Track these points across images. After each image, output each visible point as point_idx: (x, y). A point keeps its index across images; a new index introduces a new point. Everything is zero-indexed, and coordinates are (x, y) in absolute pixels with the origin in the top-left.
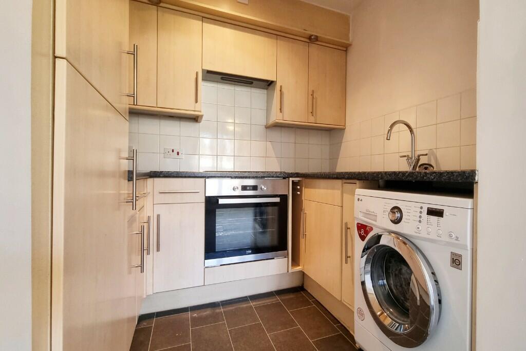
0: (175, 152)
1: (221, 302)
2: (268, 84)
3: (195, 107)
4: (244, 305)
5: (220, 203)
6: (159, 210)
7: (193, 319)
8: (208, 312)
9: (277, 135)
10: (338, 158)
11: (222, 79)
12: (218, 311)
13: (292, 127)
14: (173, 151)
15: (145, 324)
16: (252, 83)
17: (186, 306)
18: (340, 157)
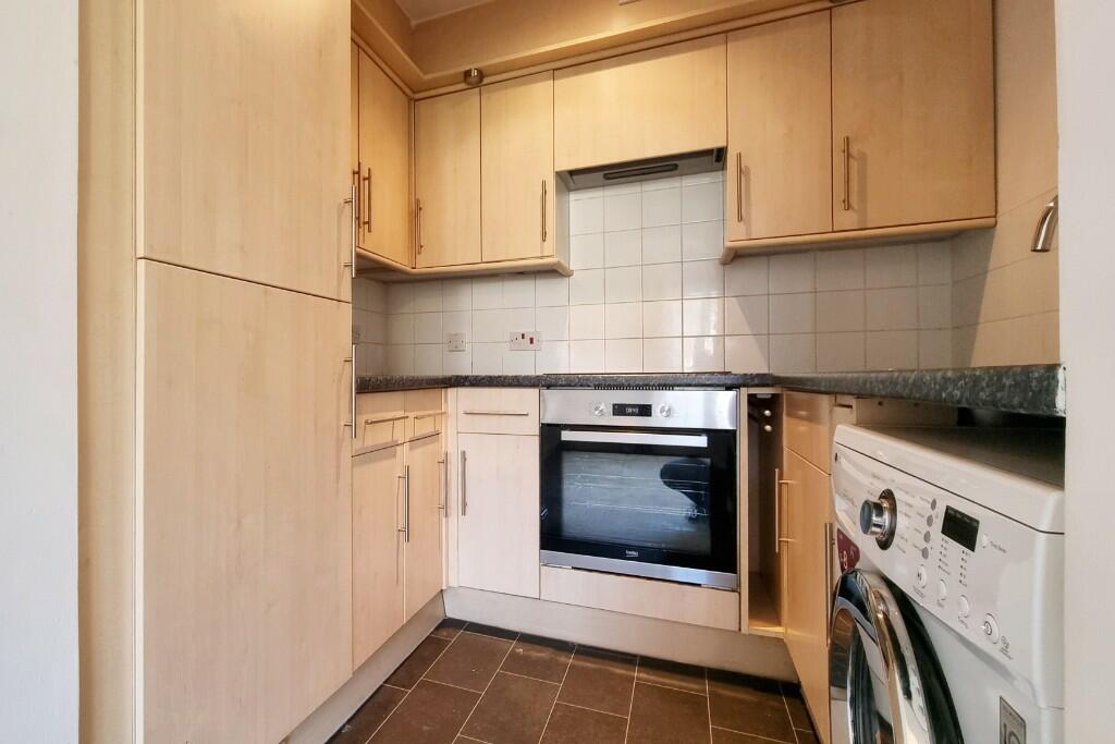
0: (527, 340)
1: (580, 645)
2: (715, 158)
3: (542, 250)
4: (619, 671)
5: (563, 438)
6: (467, 444)
7: (514, 655)
8: (543, 655)
9: (751, 278)
10: (976, 324)
11: (606, 177)
12: (563, 659)
13: (807, 251)
14: (523, 336)
15: (445, 634)
16: (675, 167)
17: (517, 630)
18: (981, 320)
